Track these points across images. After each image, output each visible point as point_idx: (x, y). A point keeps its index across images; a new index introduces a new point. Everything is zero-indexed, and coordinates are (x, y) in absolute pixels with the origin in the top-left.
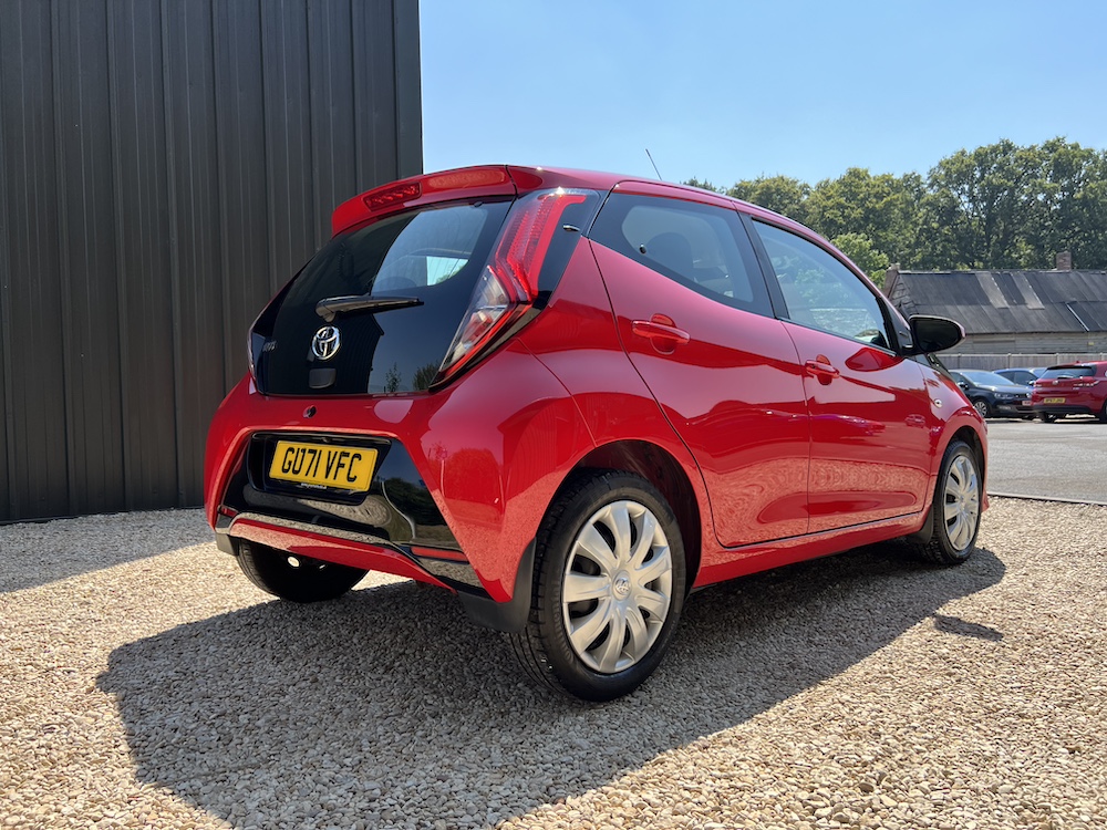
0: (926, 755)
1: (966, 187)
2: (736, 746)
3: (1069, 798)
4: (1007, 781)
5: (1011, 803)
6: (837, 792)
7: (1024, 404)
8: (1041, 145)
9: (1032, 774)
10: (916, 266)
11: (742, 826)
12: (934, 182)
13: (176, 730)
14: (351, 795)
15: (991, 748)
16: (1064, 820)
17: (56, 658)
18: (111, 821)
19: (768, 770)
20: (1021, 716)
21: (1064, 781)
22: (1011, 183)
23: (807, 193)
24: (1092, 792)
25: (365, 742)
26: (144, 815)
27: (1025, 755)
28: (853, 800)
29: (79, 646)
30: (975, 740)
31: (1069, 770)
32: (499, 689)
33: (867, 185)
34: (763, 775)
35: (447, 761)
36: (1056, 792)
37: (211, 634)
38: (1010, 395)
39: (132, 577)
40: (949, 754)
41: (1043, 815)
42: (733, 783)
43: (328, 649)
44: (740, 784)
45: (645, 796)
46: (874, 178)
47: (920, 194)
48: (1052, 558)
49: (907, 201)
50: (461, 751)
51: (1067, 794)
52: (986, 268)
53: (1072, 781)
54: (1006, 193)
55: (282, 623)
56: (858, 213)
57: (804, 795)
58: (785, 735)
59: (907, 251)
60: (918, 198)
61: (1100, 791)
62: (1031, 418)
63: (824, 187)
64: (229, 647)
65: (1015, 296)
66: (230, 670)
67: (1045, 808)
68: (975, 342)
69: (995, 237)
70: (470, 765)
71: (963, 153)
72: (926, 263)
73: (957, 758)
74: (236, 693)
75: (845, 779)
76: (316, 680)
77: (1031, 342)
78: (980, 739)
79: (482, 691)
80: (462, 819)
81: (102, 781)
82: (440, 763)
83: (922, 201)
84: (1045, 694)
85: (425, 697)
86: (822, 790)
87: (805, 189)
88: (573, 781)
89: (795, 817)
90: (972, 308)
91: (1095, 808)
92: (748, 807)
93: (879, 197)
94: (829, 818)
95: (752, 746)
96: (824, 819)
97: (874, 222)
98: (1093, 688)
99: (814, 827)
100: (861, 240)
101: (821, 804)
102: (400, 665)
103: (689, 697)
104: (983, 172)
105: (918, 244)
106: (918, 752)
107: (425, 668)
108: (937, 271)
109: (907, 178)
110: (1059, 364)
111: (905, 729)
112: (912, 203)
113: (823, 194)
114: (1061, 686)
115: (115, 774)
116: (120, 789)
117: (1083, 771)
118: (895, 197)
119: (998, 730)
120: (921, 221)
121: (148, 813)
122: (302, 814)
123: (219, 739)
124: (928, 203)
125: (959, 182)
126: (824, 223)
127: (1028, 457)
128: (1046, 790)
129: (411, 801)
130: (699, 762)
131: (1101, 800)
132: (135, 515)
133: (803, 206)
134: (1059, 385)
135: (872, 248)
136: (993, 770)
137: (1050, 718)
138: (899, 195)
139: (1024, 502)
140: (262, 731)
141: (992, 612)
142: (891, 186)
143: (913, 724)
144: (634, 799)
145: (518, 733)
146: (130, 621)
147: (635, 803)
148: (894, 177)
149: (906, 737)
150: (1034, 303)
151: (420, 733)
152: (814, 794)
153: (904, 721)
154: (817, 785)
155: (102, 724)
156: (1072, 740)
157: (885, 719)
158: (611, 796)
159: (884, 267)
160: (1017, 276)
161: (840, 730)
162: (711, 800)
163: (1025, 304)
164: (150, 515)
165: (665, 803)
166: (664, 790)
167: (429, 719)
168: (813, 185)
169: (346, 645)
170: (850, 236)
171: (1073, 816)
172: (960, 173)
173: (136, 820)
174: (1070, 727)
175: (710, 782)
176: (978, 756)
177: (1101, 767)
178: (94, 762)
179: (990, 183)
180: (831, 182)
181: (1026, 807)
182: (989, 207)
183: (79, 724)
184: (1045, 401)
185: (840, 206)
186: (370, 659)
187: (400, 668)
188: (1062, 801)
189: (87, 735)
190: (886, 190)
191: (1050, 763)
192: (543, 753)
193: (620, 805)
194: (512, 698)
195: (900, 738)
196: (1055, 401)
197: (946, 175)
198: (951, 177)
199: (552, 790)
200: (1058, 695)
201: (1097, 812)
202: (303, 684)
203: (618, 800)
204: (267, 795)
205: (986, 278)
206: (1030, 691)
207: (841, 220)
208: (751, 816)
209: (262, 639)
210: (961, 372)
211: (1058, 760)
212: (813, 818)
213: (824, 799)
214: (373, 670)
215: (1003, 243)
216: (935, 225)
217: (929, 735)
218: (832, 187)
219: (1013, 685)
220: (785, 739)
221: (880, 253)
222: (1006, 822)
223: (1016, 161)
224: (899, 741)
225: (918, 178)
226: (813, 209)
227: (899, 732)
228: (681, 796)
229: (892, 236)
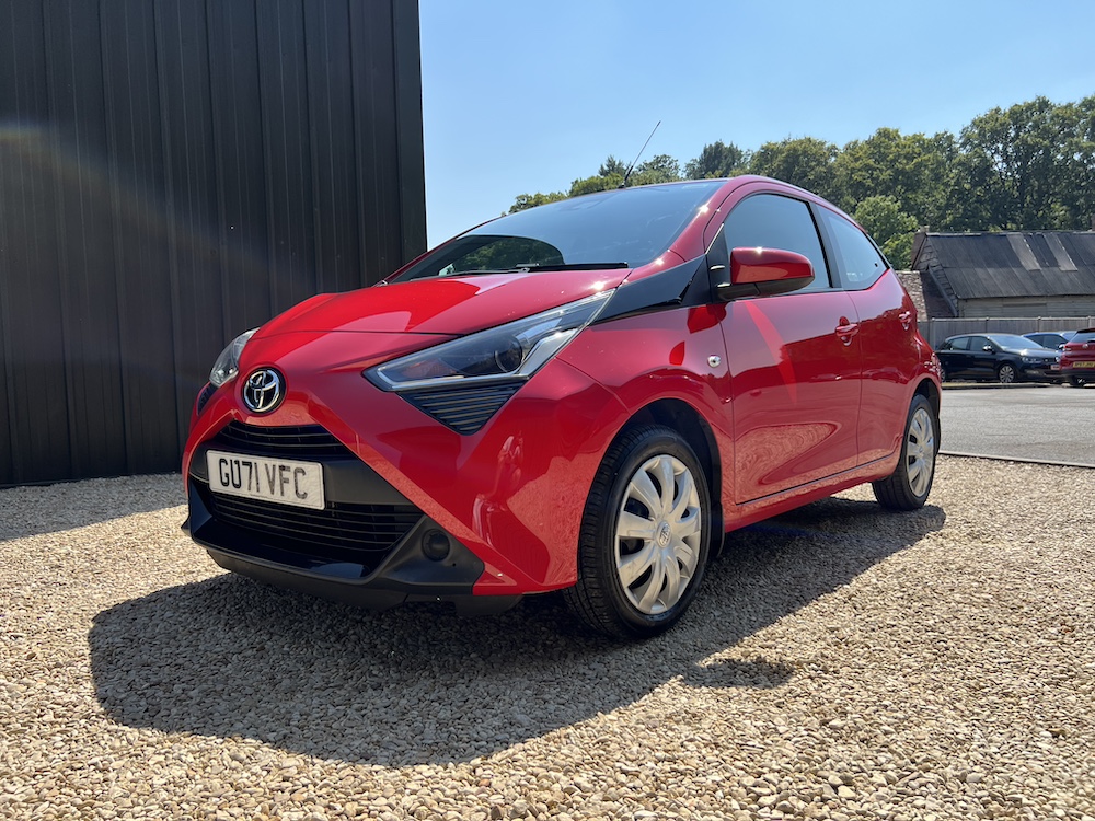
0: (893, 736)
1: (1001, 146)
2: (688, 724)
3: (1045, 789)
4: (977, 768)
5: (979, 793)
6: (786, 778)
7: (1052, 368)
8: (1079, 102)
9: (1007, 761)
10: (947, 228)
11: (675, 815)
12: (967, 141)
13: (105, 700)
14: (265, 772)
15: (966, 731)
16: (1036, 814)
17: (8, 622)
18: (10, 796)
19: (716, 752)
20: (1006, 695)
21: (1042, 769)
22: (1046, 142)
23: (835, 155)
24: (1072, 782)
25: (296, 716)
26: (45, 791)
27: (1002, 738)
28: (801, 787)
29: (36, 611)
30: (949, 721)
31: (1050, 756)
32: (451, 659)
33: (897, 145)
34: (709, 758)
35: (376, 737)
36: (1032, 782)
37: (171, 598)
38: (1038, 358)
39: (111, 540)
40: (919, 737)
41: (1012, 809)
42: (675, 766)
43: (286, 614)
44: (682, 767)
45: (577, 779)
46: (905, 138)
47: (952, 154)
48: (1061, 525)
49: (938, 162)
50: (394, 726)
51: (1043, 784)
52: (1018, 229)
53: (1051, 769)
54: (1041, 152)
55: (245, 589)
56: (886, 175)
57: (749, 781)
58: (743, 713)
59: (937, 213)
60: (950, 158)
61: (1081, 781)
62: (1059, 382)
63: (852, 148)
64: (184, 613)
65: (1047, 258)
66: (179, 637)
67: (1016, 801)
68: (1004, 306)
69: (1028, 198)
70: (399, 742)
71: (997, 110)
72: (957, 225)
73: (926, 742)
74: (177, 662)
75: (797, 763)
76: (263, 648)
77: (1063, 304)
78: (955, 719)
79: (432, 662)
80: (374, 802)
81: (15, 753)
82: (368, 739)
83: (953, 161)
84: (1035, 670)
85: (372, 668)
86: (769, 776)
87: (833, 150)
88: (504, 762)
89: (735, 804)
90: (1003, 271)
91: (1072, 801)
92: (686, 794)
93: (909, 157)
94: (773, 806)
95: (705, 724)
96: (766, 809)
97: (903, 185)
98: (1088, 665)
99: (754, 817)
100: (888, 203)
101: (766, 791)
102: (354, 634)
103: (649, 670)
104: (1018, 130)
105: (949, 206)
106: (886, 733)
107: (379, 637)
108: (968, 232)
109: (938, 138)
110: (1090, 327)
111: (875, 708)
112: (943, 164)
113: (851, 155)
114: (1053, 662)
115: (30, 746)
116: (30, 762)
117: (1065, 758)
118: (926, 157)
119: (977, 710)
120: (952, 182)
121: (50, 789)
122: (207, 793)
123: (147, 710)
124: (960, 164)
125: (993, 141)
126: (851, 186)
127: (1052, 421)
128: (1020, 779)
129: (325, 781)
130: (645, 742)
131: (1081, 792)
132: (136, 479)
133: (831, 168)
134: (1089, 348)
135: (900, 211)
136: (964, 755)
137: (1037, 697)
138: (931, 156)
139: (1040, 468)
140: (193, 702)
141: (989, 581)
142: (922, 146)
143: (885, 702)
144: (565, 781)
145: (458, 707)
146: (95, 585)
147: (565, 787)
148: (925, 137)
149: (875, 716)
150: (1067, 265)
151: (356, 706)
152: (760, 780)
153: (875, 698)
154: (765, 770)
155: (32, 692)
156: (1058, 722)
157: (855, 696)
158: (541, 778)
159: (913, 230)
160: (1051, 238)
161: (804, 708)
162: (648, 785)
163: (1058, 266)
164: (151, 478)
165: (597, 787)
166: (598, 773)
167: (370, 691)
168: (841, 147)
169: (306, 611)
170: (879, 198)
171: (1046, 810)
172: (994, 132)
173: (36, 796)
174: (1058, 707)
175: (651, 764)
176: (950, 739)
177: (1086, 753)
178: (13, 732)
179: (1024, 142)
180: (860, 142)
181: (994, 798)
182: (1024, 166)
183: (9, 691)
184: (1074, 366)
185: (867, 168)
186: (324, 626)
187: (353, 637)
188: (1036, 792)
189: (13, 703)
190: (916, 150)
191: (1029, 749)
192: (479, 729)
193: (548, 789)
194: (462, 669)
195: (868, 718)
196: (1085, 365)
197: (979, 134)
198: (984, 135)
199: (479, 771)
200: (1049, 671)
201: (1074, 806)
202: (249, 652)
203: (546, 783)
204: (177, 772)
205: (1017, 239)
206: (1018, 667)
207: (869, 182)
208: (687, 804)
209: (221, 605)
210: (988, 336)
211: (1039, 744)
212: (754, 806)
213: (771, 785)
214: (324, 639)
215: (1038, 204)
216: (967, 186)
217: (900, 715)
218: (861, 149)
219: (1001, 661)
220: (743, 717)
221: (909, 216)
222: (969, 815)
223: (1052, 119)
224: (867, 721)
225: (951, 137)
226: (842, 172)
227: (867, 711)
228: (616, 780)
229: (921, 198)
